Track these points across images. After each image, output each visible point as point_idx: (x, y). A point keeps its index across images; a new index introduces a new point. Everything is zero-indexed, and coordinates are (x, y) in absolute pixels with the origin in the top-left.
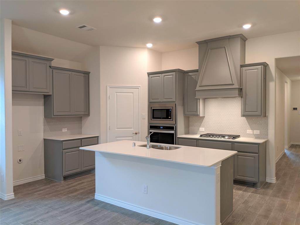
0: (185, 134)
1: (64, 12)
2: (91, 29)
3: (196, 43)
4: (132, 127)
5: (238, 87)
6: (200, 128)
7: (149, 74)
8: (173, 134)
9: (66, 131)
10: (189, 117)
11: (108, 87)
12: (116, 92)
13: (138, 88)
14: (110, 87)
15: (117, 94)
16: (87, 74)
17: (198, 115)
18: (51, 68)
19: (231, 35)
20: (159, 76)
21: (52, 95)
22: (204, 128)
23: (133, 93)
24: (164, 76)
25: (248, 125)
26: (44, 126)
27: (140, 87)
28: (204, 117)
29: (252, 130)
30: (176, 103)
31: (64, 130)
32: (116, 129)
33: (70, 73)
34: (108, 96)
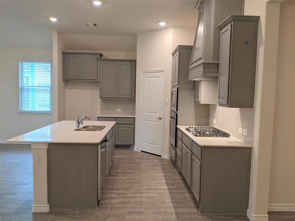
2: (95, 25)
4: (158, 112)
5: (202, 62)
6: (214, 120)
7: (173, 55)
9: (120, 111)
11: (141, 72)
13: (163, 72)
14: (143, 72)
15: (148, 78)
16: (135, 62)
17: (200, 102)
22: (216, 120)
23: (159, 77)
24: (176, 56)
25: (240, 120)
27: (164, 70)
29: (242, 128)
30: (178, 86)
31: (118, 110)
32: (146, 113)
33: (116, 63)
34: (141, 81)
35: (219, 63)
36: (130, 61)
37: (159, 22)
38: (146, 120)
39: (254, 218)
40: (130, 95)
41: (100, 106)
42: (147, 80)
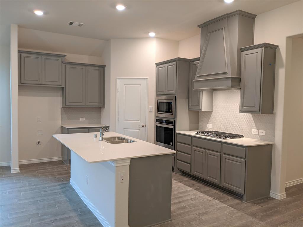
0: (190, 130)
1: (39, 13)
2: (81, 25)
3: (198, 27)
4: (140, 120)
5: (231, 76)
6: (208, 124)
7: (157, 65)
8: (172, 129)
9: (84, 120)
10: (199, 111)
11: (117, 79)
12: (125, 85)
13: (146, 80)
14: (120, 79)
15: (126, 86)
16: (103, 67)
17: (201, 109)
18: (63, 63)
19: (228, 13)
20: (164, 67)
21: (65, 88)
22: (211, 125)
23: (140, 85)
24: (168, 66)
25: (254, 123)
26: (62, 114)
27: (147, 78)
28: (212, 111)
29: (257, 129)
30: (176, 95)
31: (82, 119)
32: (124, 121)
33: (84, 67)
34: (117, 88)
35: (241, 78)
36: (98, 67)
37: (149, 32)
38: (124, 129)
39: (279, 196)
40: (98, 103)
41: (61, 115)
42: (124, 87)
